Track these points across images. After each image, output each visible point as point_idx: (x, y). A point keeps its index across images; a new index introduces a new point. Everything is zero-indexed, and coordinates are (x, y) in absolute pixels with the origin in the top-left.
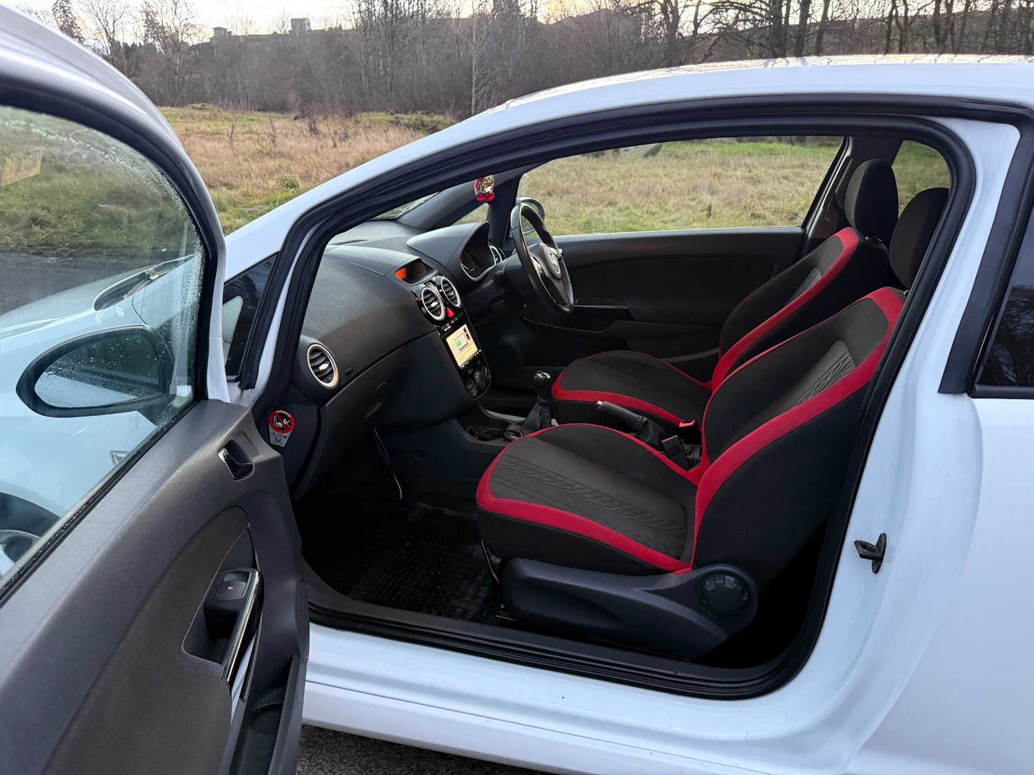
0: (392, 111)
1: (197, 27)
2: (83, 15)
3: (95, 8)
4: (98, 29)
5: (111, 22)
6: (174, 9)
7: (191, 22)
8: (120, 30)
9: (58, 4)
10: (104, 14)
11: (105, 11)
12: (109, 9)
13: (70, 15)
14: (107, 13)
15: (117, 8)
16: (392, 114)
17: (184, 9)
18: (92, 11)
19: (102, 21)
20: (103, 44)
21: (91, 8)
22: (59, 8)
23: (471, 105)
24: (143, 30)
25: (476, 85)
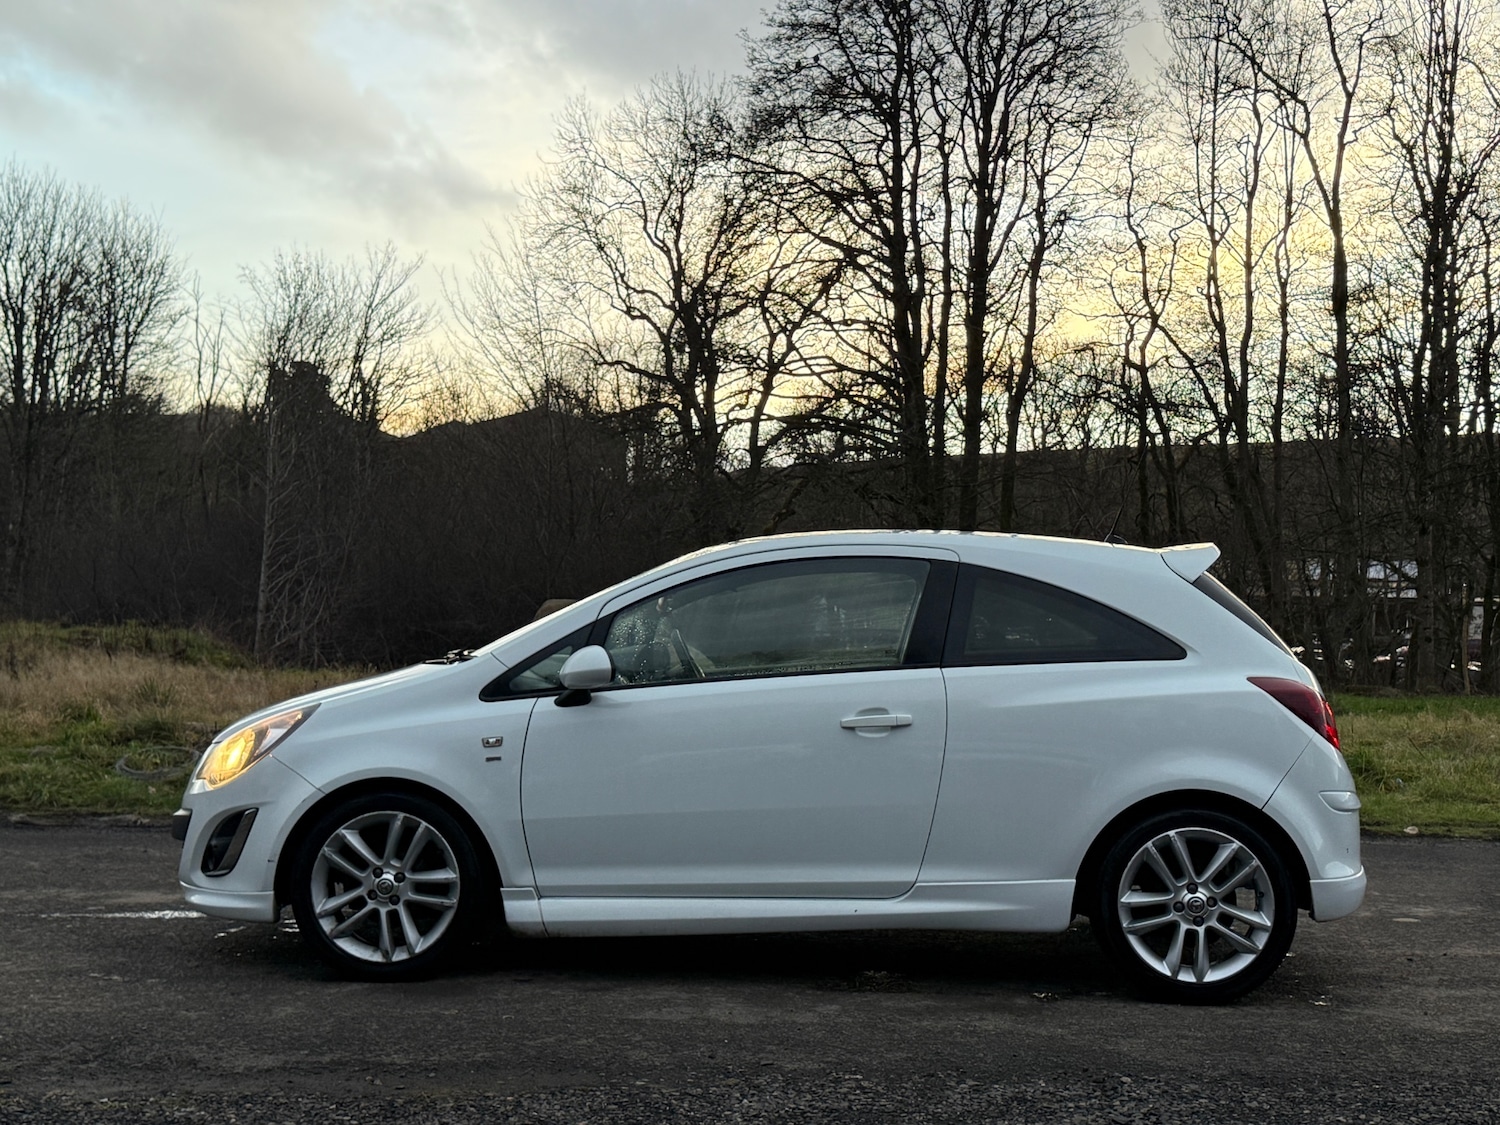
0: (65, 619)
16: (64, 626)
23: (255, 609)
25: (269, 566)
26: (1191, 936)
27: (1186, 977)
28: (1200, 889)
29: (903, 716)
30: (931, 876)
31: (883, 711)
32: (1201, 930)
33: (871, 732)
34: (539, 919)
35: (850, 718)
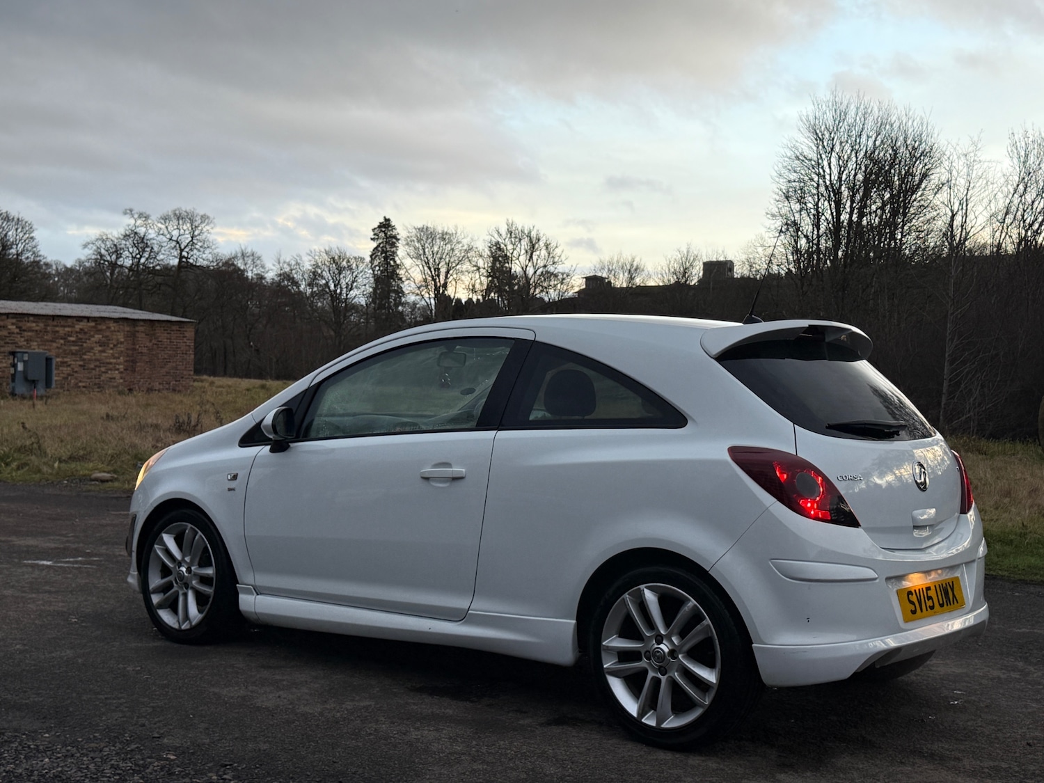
1: (560, 277)
2: (408, 262)
3: (427, 253)
4: (425, 280)
5: (443, 270)
6: (529, 253)
7: (551, 269)
8: (454, 282)
9: (380, 249)
10: (437, 261)
11: (439, 256)
12: (445, 254)
13: (392, 263)
14: (441, 259)
15: (456, 252)
17: (544, 252)
18: (422, 257)
19: (432, 269)
20: (428, 301)
21: (421, 252)
22: (379, 254)
24: (482, 281)
26: (657, 682)
27: (649, 720)
28: (664, 642)
29: (458, 470)
30: (481, 606)
31: (447, 465)
32: (663, 679)
33: (441, 482)
34: (253, 610)
35: (427, 470)
